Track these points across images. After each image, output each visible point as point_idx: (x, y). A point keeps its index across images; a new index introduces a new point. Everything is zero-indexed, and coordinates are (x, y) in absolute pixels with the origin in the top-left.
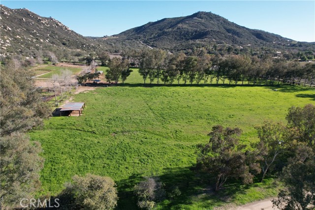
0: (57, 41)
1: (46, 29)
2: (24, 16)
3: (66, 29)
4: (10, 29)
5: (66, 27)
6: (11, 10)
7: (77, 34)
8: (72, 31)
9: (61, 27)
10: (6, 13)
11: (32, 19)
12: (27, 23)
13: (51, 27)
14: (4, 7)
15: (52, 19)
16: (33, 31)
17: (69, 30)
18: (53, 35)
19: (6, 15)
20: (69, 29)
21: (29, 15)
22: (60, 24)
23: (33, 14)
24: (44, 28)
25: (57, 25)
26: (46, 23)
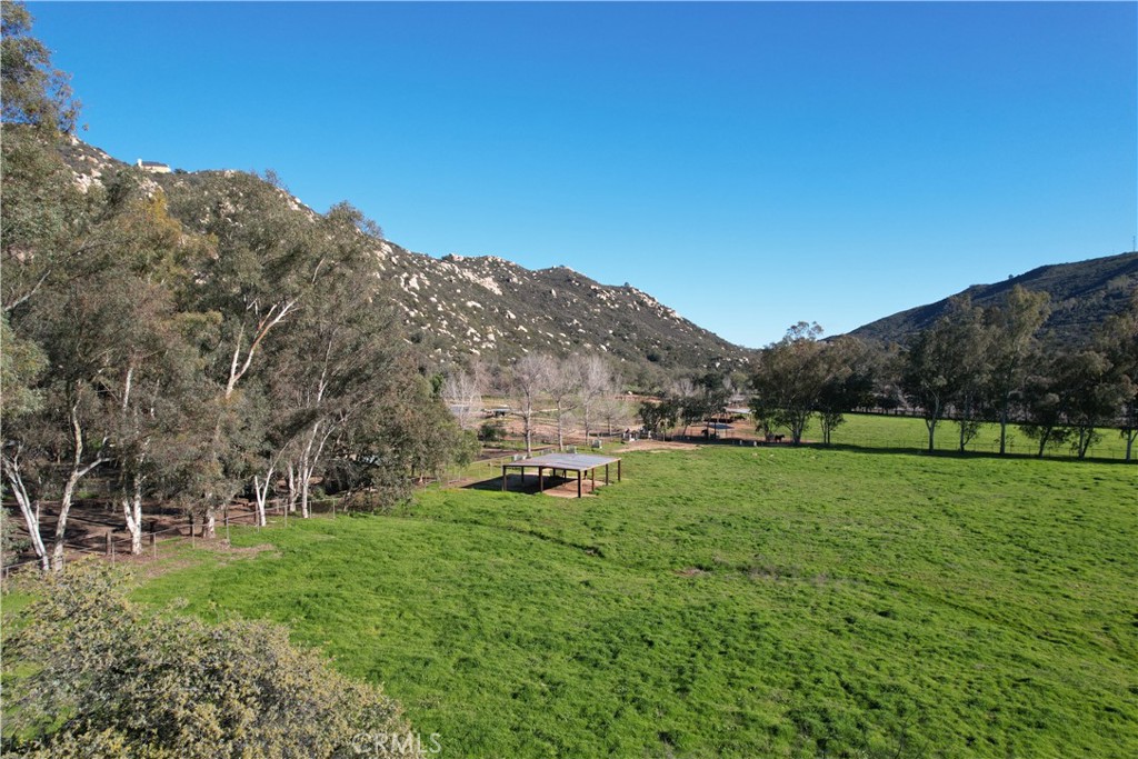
0: (632, 348)
1: (608, 316)
2: (557, 286)
3: (666, 313)
4: (513, 316)
5: (666, 309)
6: (530, 274)
7: (699, 330)
8: (685, 321)
9: (653, 311)
10: (515, 280)
11: (575, 290)
12: (559, 302)
13: (624, 309)
14: (515, 267)
15: (630, 290)
16: (572, 321)
17: (674, 319)
18: (623, 331)
19: (514, 283)
20: (677, 315)
21: (570, 280)
22: (650, 302)
23: (581, 278)
24: (603, 314)
25: (642, 304)
26: (609, 298)
